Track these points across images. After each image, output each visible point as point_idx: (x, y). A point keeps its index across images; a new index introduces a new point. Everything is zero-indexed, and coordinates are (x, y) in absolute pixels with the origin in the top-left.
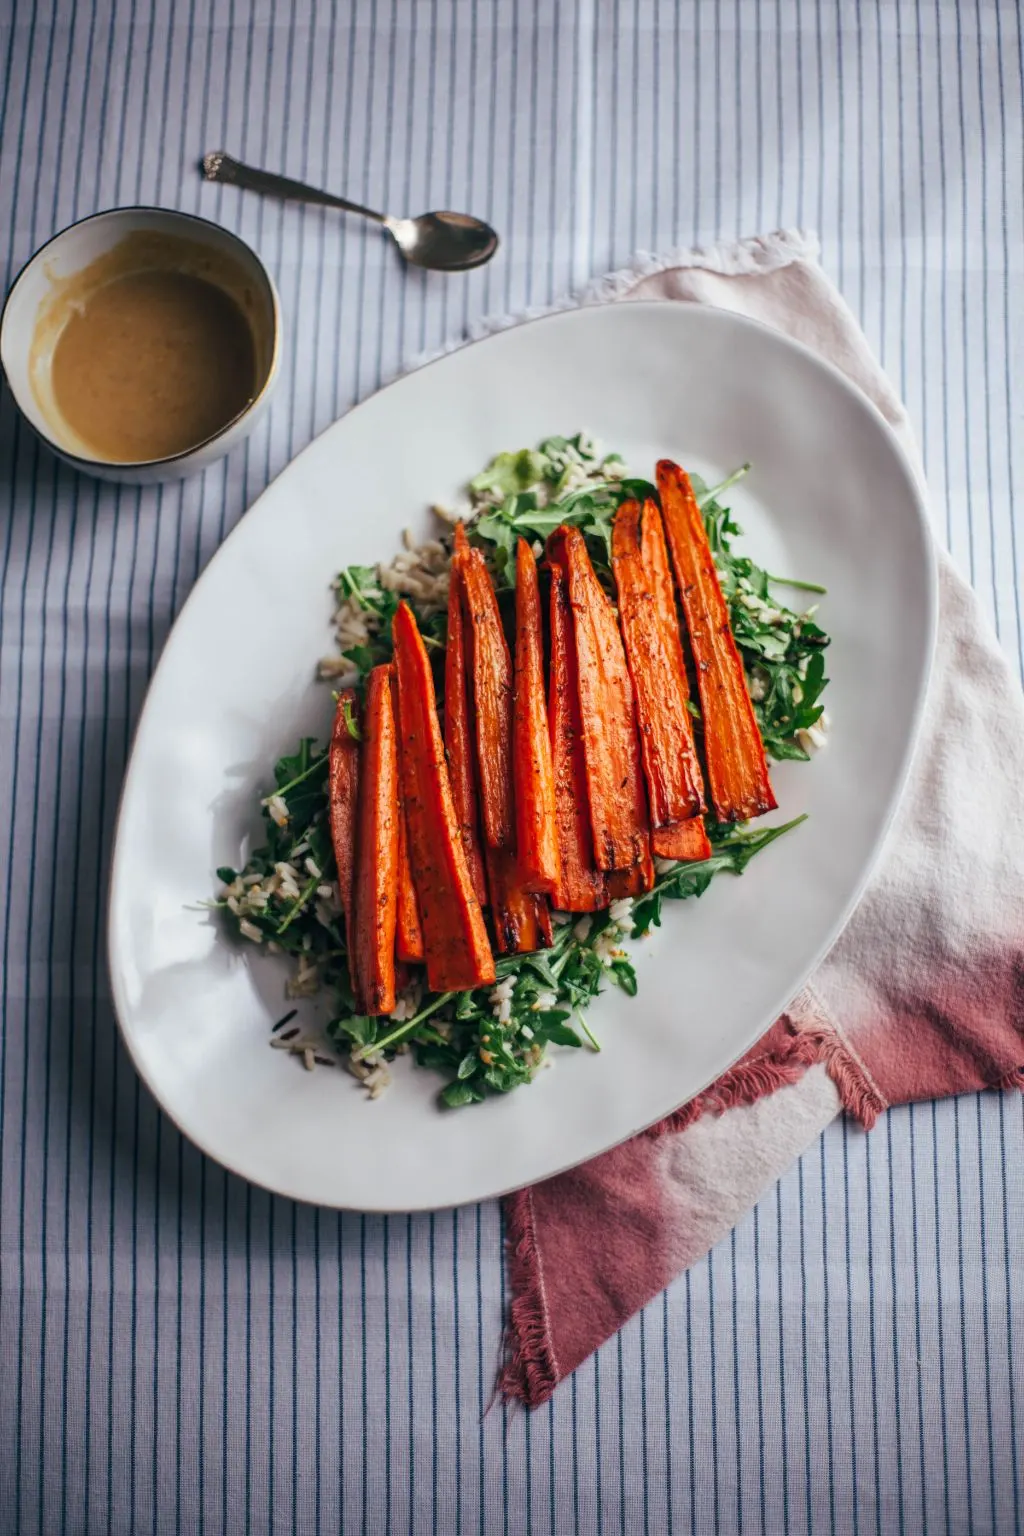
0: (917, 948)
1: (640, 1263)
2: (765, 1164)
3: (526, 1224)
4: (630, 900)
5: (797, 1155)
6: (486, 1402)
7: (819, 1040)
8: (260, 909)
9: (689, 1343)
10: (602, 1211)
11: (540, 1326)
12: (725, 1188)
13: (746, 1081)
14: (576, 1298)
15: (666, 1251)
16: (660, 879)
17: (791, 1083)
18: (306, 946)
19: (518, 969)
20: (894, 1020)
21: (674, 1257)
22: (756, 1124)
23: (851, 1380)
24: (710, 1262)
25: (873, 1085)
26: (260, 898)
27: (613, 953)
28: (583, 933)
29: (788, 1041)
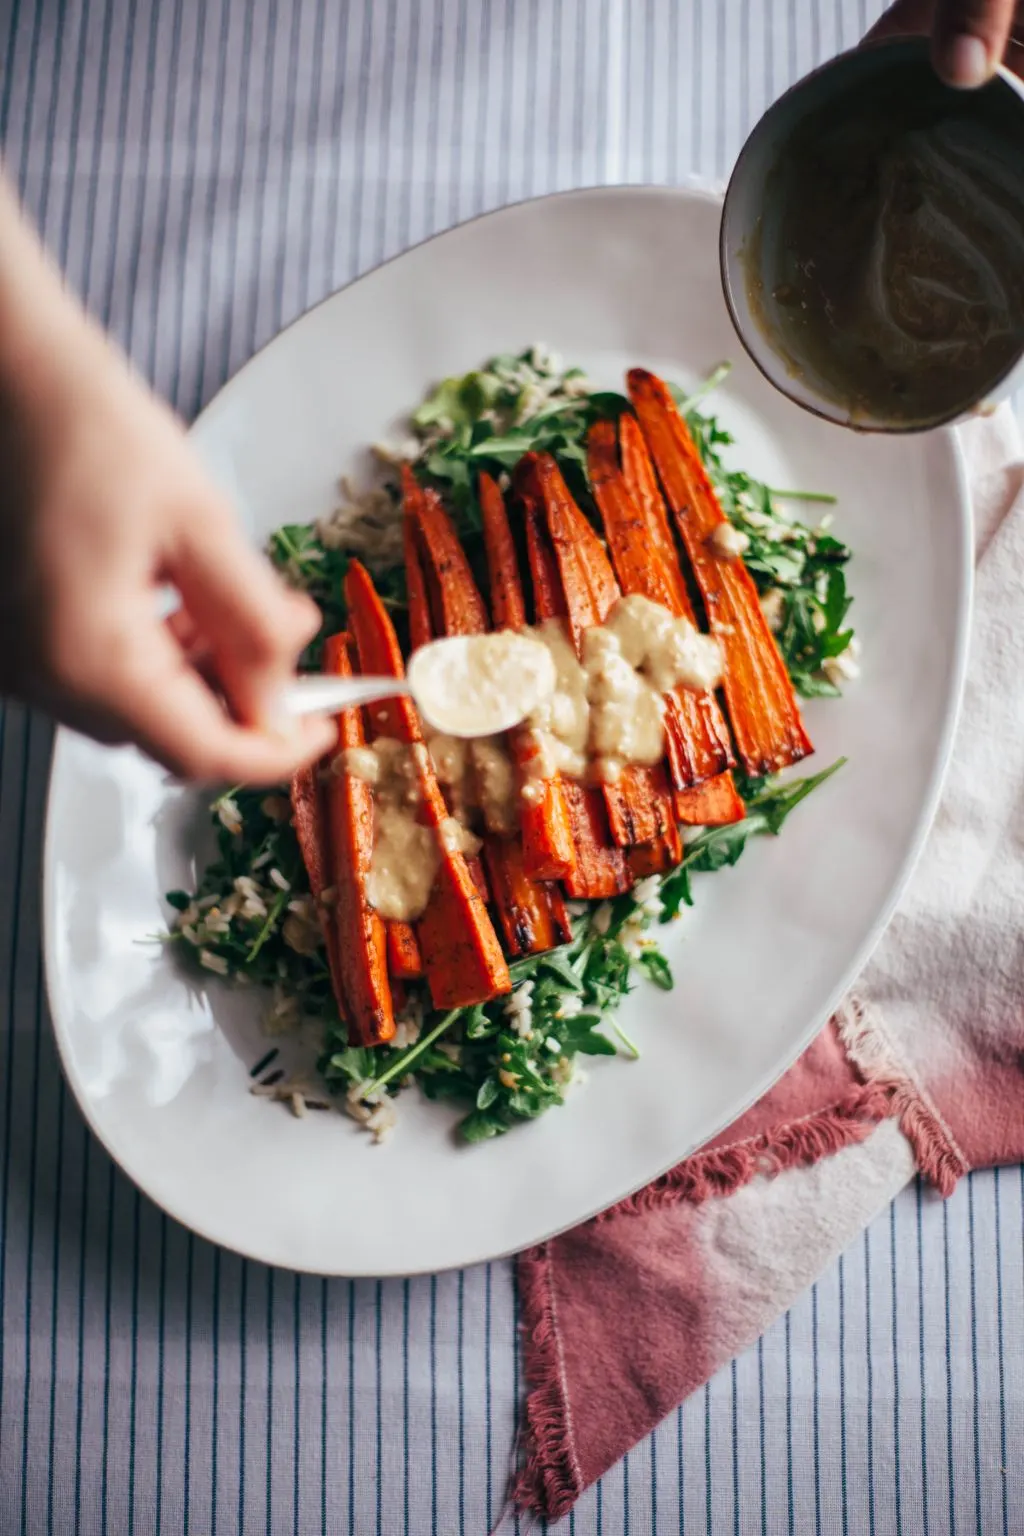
0: (1010, 986)
1: (678, 1351)
2: (826, 1235)
3: (545, 1304)
4: (657, 878)
5: (864, 1226)
6: (495, 1514)
7: (892, 1091)
8: (221, 935)
9: (735, 1447)
10: (634, 1291)
11: (560, 1425)
12: (779, 1263)
13: (807, 1139)
14: (601, 1392)
15: (709, 1337)
16: (687, 850)
17: (858, 1141)
18: (283, 973)
19: (534, 973)
20: (979, 1068)
21: (719, 1345)
22: (817, 1188)
23: (925, 1491)
24: (760, 1351)
25: (954, 1144)
26: (220, 922)
27: (641, 943)
28: (604, 923)
29: (856, 1092)
